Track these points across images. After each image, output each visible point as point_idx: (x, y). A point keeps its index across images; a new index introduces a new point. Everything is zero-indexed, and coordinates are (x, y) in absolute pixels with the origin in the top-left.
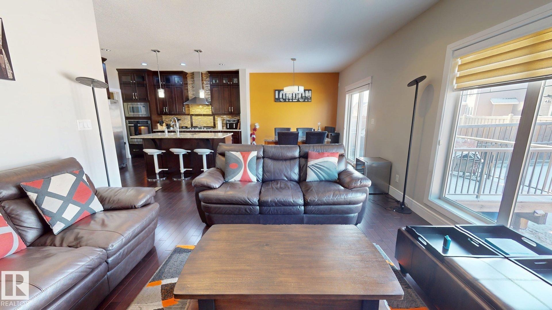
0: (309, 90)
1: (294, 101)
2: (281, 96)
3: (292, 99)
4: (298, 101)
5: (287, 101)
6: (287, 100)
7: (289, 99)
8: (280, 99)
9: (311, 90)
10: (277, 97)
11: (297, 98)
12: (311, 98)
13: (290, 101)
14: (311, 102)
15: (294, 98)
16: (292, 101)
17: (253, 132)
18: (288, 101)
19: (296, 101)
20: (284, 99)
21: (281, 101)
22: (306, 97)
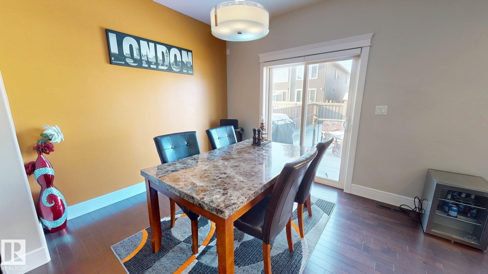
0: (188, 51)
1: (160, 67)
2: (126, 51)
3: (157, 64)
4: (170, 70)
5: (145, 65)
6: (144, 62)
7: (149, 63)
8: (125, 57)
9: (191, 51)
10: (114, 49)
11: (167, 63)
12: (192, 66)
13: (152, 66)
14: (192, 74)
15: (160, 62)
16: (157, 67)
17: (40, 158)
18: (147, 66)
19: (165, 68)
20: (135, 61)
21: (127, 65)
22: (184, 63)
